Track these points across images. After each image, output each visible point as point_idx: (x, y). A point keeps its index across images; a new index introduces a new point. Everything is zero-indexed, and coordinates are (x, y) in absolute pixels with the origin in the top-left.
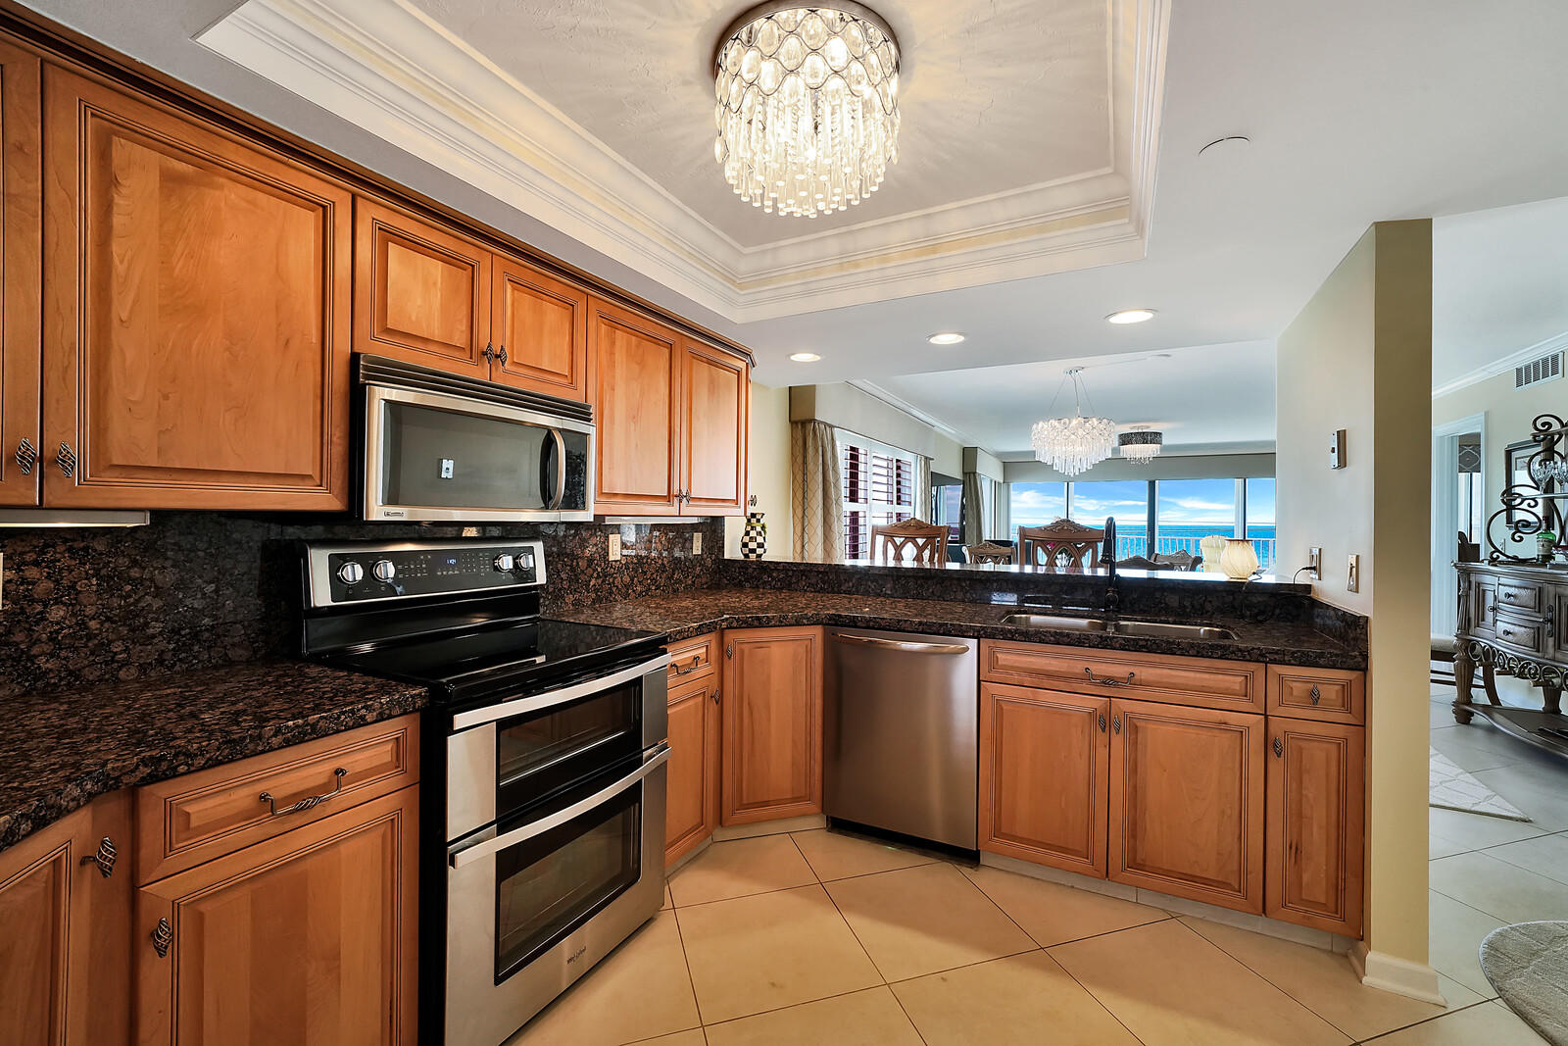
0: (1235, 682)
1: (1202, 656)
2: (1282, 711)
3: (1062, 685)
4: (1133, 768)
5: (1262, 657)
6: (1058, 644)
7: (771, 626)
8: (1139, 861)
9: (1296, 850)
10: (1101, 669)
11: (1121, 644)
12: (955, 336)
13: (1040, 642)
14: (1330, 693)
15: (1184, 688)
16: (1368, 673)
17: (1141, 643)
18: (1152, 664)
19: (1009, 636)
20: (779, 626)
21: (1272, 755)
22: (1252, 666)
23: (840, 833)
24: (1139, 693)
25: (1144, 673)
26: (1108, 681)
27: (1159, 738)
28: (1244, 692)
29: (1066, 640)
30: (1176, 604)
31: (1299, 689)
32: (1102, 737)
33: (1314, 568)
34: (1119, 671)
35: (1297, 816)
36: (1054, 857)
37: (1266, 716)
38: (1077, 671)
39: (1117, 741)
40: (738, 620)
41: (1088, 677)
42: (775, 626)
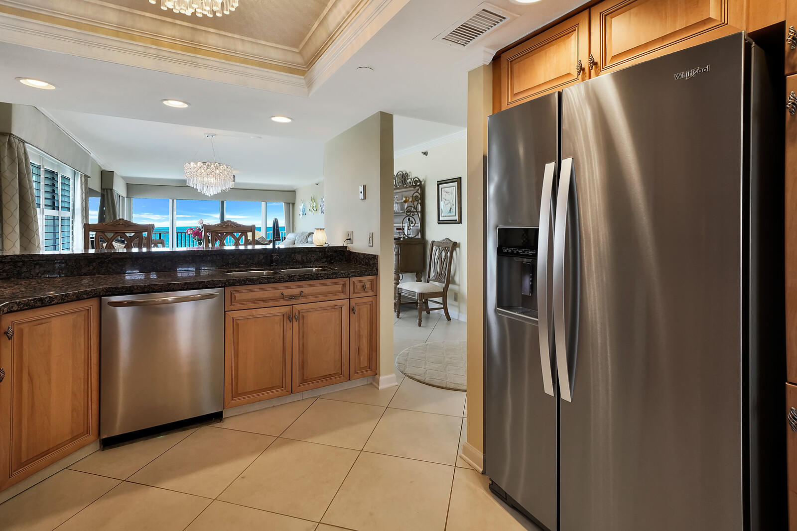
0: (339, 288)
1: (329, 278)
2: (355, 295)
3: (271, 304)
4: (303, 336)
5: (348, 276)
6: (269, 283)
7: (54, 304)
8: (305, 378)
9: (358, 349)
10: (288, 292)
11: (298, 278)
12: (182, 103)
13: (260, 284)
14: (368, 285)
15: (321, 294)
16: (378, 275)
17: (306, 276)
18: (310, 286)
19: (243, 283)
20: (63, 303)
21: (352, 314)
22: (345, 280)
23: (111, 448)
24: (304, 300)
25: (307, 290)
26: (292, 297)
27: (313, 319)
28: (342, 291)
29: (273, 280)
30: (300, 259)
31: (359, 285)
32: (289, 324)
33: (350, 239)
34: (296, 291)
35: (359, 337)
36: (267, 394)
37: (349, 299)
38: (277, 295)
39: (295, 324)
40: (19, 304)
41: (283, 297)
42: (57, 303)
